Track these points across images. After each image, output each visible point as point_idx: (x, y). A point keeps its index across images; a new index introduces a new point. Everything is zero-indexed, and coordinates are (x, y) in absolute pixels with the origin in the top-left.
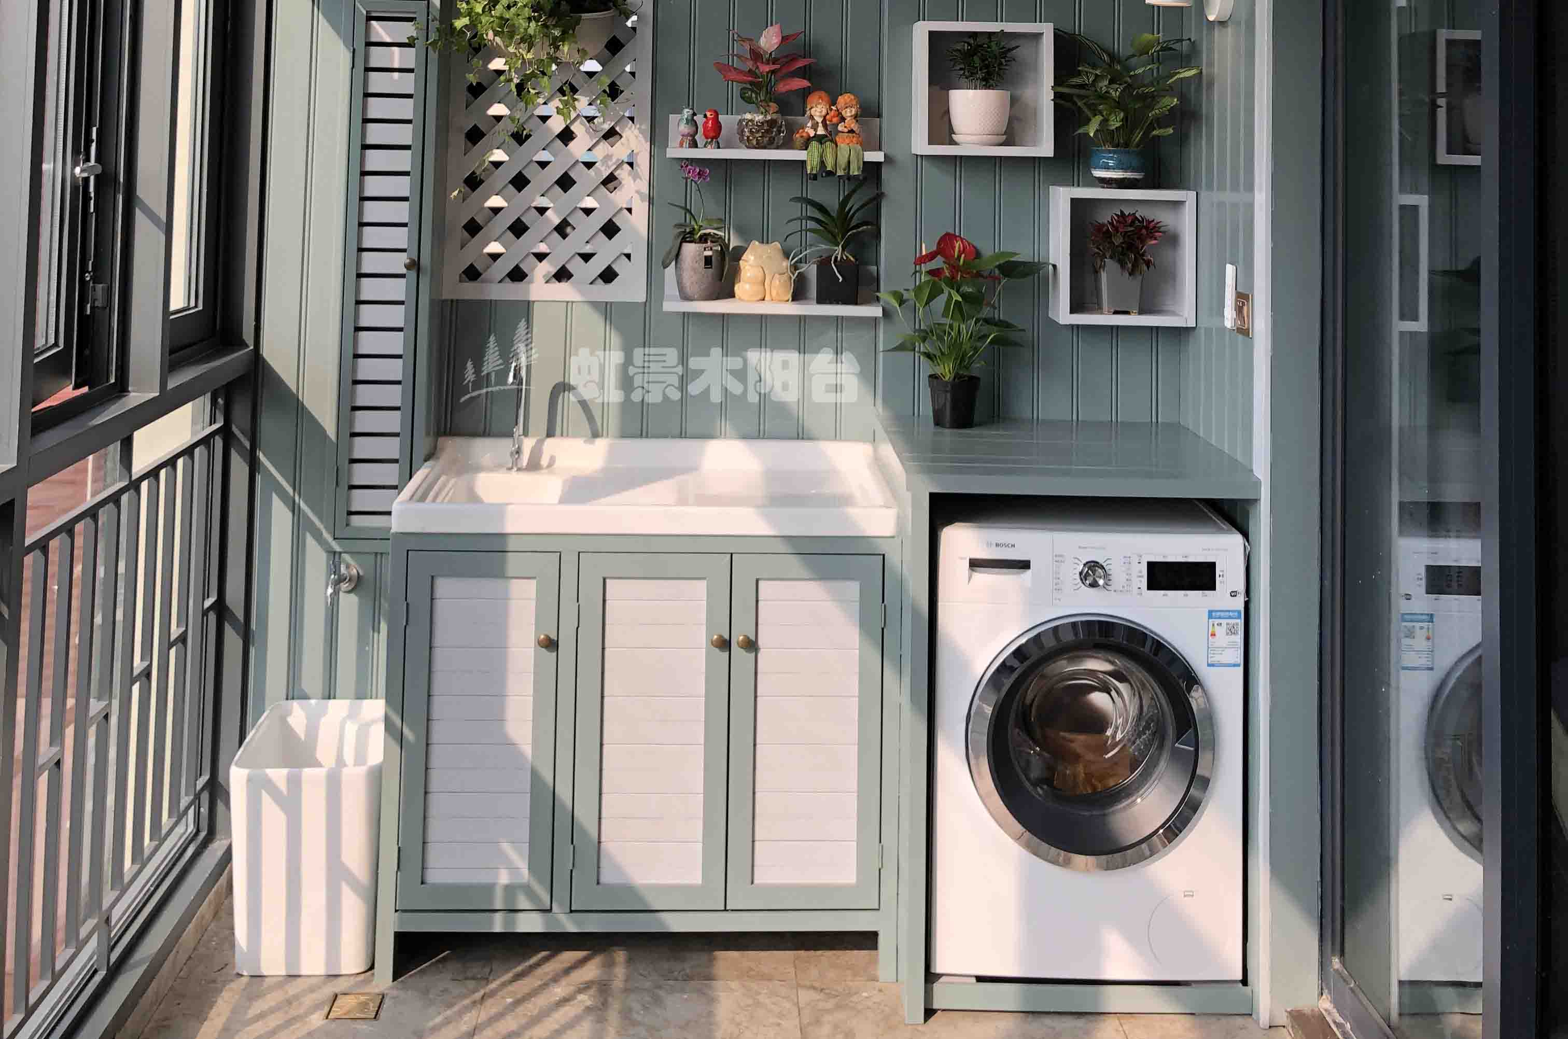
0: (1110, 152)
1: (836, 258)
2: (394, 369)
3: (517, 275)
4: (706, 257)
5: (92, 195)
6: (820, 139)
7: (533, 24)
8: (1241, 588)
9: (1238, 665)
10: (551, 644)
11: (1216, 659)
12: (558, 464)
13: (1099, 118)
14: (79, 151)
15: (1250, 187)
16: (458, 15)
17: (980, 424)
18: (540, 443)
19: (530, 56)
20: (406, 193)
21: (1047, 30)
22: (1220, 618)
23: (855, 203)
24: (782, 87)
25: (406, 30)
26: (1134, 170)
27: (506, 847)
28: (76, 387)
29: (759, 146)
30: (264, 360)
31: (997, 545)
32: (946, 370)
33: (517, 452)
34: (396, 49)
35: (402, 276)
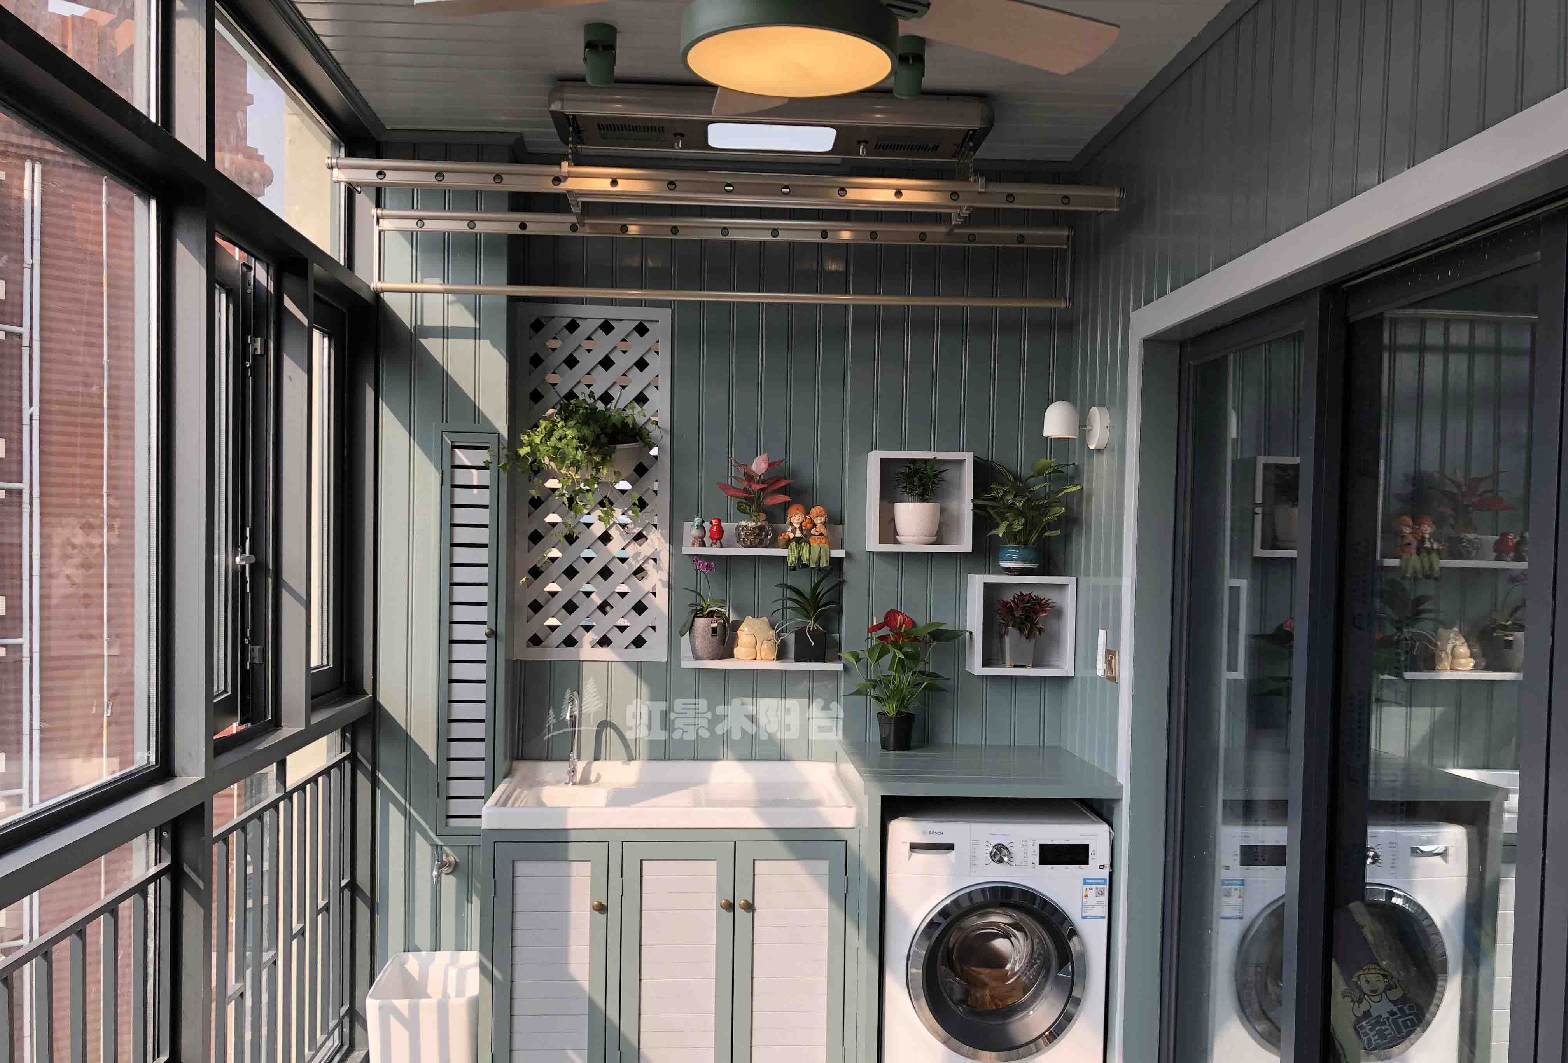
0: (1014, 548)
1: (809, 628)
2: (480, 711)
3: (570, 642)
4: (713, 628)
5: (248, 579)
6: (798, 540)
7: (580, 452)
8: (1107, 862)
9: (1104, 918)
10: (602, 909)
11: (1088, 913)
12: (603, 780)
13: (1006, 524)
14: (238, 545)
15: (1119, 574)
16: (522, 445)
17: (916, 748)
18: (589, 764)
19: (577, 476)
20: (485, 580)
21: (968, 457)
22: (1091, 884)
23: (824, 587)
24: (770, 501)
25: (481, 457)
26: (1031, 562)
27: (571, 1053)
28: (241, 723)
29: (752, 546)
30: (380, 706)
31: (930, 833)
32: (891, 709)
33: (573, 771)
34: (474, 471)
35: (484, 642)
